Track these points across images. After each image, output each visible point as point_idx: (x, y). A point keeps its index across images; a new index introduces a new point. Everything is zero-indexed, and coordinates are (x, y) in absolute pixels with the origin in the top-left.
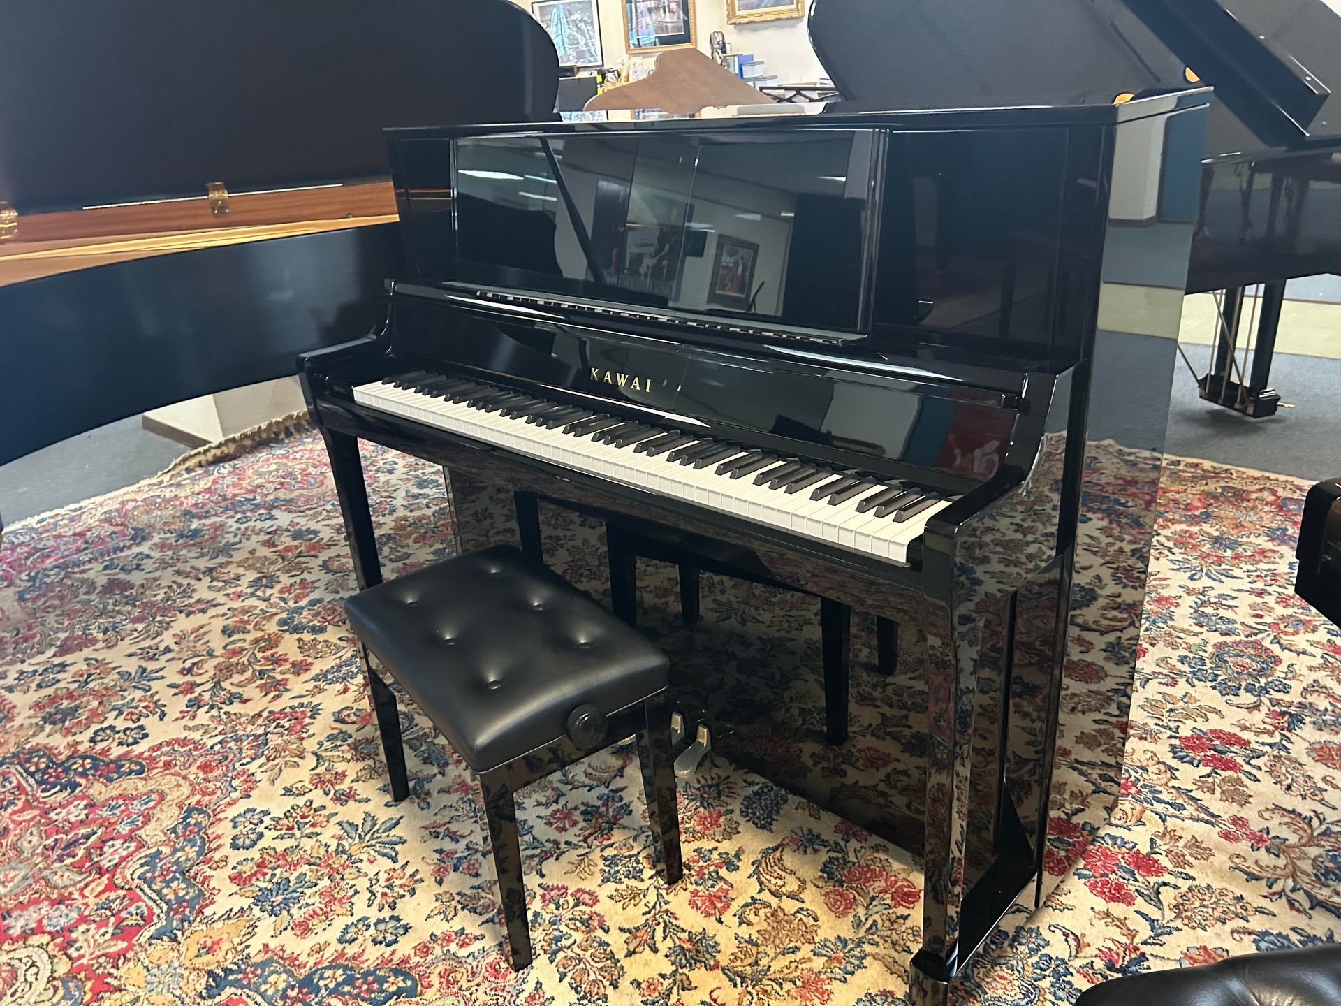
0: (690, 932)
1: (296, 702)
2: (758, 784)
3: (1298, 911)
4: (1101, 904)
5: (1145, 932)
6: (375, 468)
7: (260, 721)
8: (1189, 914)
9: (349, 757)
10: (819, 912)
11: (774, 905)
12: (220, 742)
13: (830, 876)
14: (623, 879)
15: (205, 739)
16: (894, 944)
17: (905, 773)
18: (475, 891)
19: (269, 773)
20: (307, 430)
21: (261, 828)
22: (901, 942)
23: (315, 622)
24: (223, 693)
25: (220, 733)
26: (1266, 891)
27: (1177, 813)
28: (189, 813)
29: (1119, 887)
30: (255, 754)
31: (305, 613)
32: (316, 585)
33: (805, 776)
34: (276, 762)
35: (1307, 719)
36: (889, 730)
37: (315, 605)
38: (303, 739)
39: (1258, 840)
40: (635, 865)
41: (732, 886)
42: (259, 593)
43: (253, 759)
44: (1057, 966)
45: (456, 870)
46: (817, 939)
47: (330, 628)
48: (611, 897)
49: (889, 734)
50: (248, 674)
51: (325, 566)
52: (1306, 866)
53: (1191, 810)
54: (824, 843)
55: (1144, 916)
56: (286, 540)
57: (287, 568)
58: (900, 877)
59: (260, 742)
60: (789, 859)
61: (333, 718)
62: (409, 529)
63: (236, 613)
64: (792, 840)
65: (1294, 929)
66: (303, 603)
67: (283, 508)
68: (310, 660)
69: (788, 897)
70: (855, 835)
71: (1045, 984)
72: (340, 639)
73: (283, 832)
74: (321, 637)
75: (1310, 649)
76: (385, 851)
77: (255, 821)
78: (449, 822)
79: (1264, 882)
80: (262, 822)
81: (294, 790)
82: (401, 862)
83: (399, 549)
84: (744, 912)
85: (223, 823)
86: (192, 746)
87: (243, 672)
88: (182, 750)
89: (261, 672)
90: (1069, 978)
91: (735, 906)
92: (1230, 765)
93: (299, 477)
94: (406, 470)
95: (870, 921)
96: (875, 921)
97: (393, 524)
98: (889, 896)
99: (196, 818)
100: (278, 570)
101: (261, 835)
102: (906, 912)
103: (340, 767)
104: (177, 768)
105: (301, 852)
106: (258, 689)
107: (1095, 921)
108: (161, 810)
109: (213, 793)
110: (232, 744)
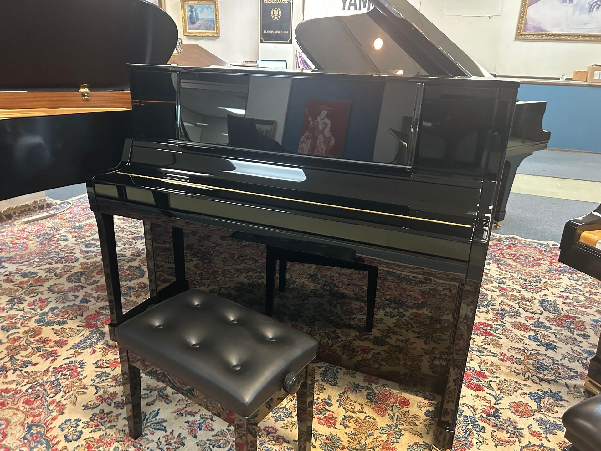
0: (325, 435)
1: (67, 361)
2: (323, 367)
3: (536, 383)
4: (474, 393)
5: (493, 401)
6: (56, 239)
7: (50, 374)
8: (504, 391)
9: (114, 384)
10: (374, 416)
11: (355, 417)
12: (30, 388)
13: (372, 401)
14: (284, 418)
15: (19, 387)
16: (409, 423)
17: (379, 353)
18: (215, 437)
19: (69, 400)
20: (5, 220)
21: (79, 429)
22: (411, 422)
23: (59, 319)
24: (18, 362)
25: (28, 383)
26: (523, 378)
27: (482, 354)
28: (30, 427)
29: (477, 385)
30: (56, 391)
31: (50, 315)
32: (49, 300)
33: (341, 361)
34: (71, 393)
35: (506, 315)
36: (364, 337)
37: (54, 310)
38: (81, 379)
39: (512, 359)
40: (286, 411)
41: (333, 412)
42: (15, 307)
43: (56, 394)
44: (471, 419)
45: (200, 429)
46: (379, 427)
47: (69, 321)
48: (283, 427)
49: (365, 338)
50: (30, 350)
51: (50, 289)
52: (530, 367)
53: (486, 353)
54: (362, 387)
55: (490, 394)
56: (18, 279)
57: (27, 292)
58: (399, 395)
59: (56, 385)
60: (352, 396)
61: (94, 367)
62: (91, 268)
63: (5, 319)
64: (349, 388)
65: (538, 390)
66: (46, 310)
67: (8, 262)
68: (65, 339)
69: (359, 412)
70: (373, 382)
71: (470, 427)
72: (78, 326)
73: (93, 428)
74: (65, 326)
75: (495, 289)
76: (158, 427)
77: (75, 425)
78: (185, 407)
79: (521, 375)
80: (78, 425)
81: (90, 406)
82: (169, 431)
83: (90, 278)
84: (344, 422)
85: (54, 429)
86: (13, 392)
87: (26, 349)
88: (8, 395)
89: (37, 348)
90: (477, 423)
91: (339, 420)
92: (490, 334)
93: (11, 245)
94: (74, 239)
95: (396, 416)
96: (397, 415)
97: (80, 267)
98: (397, 404)
99: (35, 430)
100: (22, 294)
101: (81, 433)
102: (408, 410)
103: (111, 390)
104: (10, 405)
105: (110, 436)
106: (40, 357)
107: (475, 399)
108: (11, 428)
109: (39, 415)
110: (38, 388)
